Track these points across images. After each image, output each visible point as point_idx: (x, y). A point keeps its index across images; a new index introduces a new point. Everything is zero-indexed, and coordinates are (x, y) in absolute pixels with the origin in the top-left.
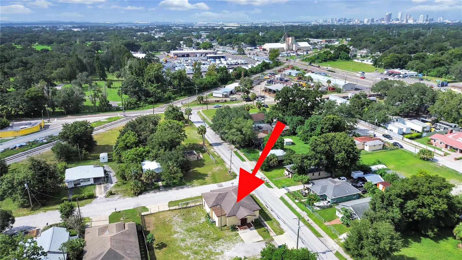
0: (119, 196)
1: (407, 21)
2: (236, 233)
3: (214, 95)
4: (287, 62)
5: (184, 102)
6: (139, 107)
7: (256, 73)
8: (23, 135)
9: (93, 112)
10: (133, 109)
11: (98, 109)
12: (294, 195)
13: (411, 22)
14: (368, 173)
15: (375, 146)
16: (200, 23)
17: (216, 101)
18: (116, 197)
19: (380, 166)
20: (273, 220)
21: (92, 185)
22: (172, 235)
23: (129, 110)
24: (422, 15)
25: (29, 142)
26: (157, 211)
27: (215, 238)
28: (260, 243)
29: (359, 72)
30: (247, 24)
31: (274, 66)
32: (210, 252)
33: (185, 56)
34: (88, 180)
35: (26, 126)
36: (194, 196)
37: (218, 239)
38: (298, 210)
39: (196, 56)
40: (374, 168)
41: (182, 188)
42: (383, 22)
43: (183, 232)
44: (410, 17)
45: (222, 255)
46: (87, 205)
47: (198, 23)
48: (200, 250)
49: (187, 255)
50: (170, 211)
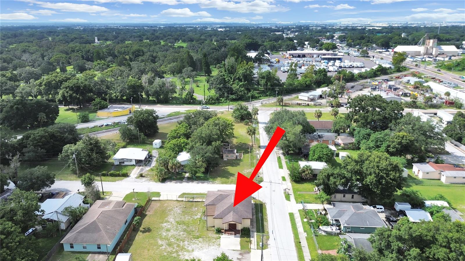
0: (147, 179)
2: (219, 236)
3: (300, 97)
4: (415, 67)
5: (264, 103)
6: (219, 103)
7: (366, 78)
8: (114, 117)
9: (179, 103)
10: (213, 104)
11: (184, 101)
12: (306, 213)
14: (418, 207)
15: (455, 178)
17: (297, 104)
18: (144, 179)
19: (440, 203)
20: (266, 233)
21: (134, 165)
22: (162, 223)
23: (210, 104)
25: (114, 123)
26: (166, 199)
27: (196, 236)
28: (235, 251)
30: (398, 24)
31: (394, 72)
32: (182, 247)
33: (301, 56)
34: (131, 160)
35: (119, 109)
37: (198, 238)
38: (300, 229)
39: (313, 57)
40: (428, 203)
43: (173, 223)
45: (190, 253)
46: (118, 181)
47: (342, 23)
48: (175, 243)
49: (161, 244)
50: (177, 201)
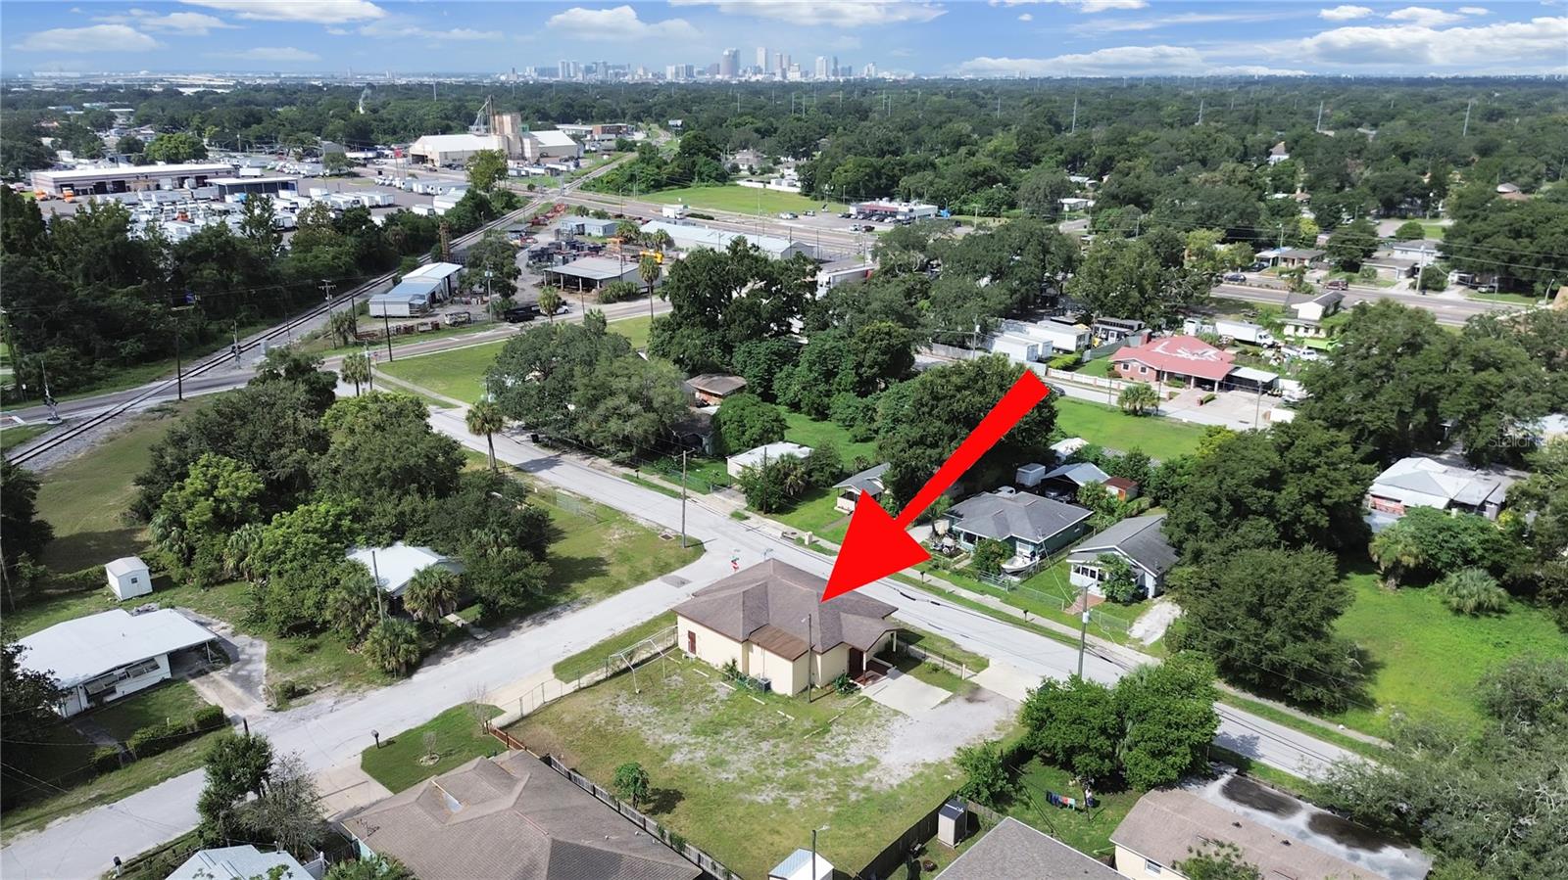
0: (330, 693)
1: (784, 76)
2: (862, 698)
3: (372, 310)
4: (531, 194)
13: (794, 76)
14: (1058, 464)
16: (46, 74)
17: (396, 330)
18: (325, 700)
21: (165, 683)
22: (664, 760)
24: (821, 58)
26: (537, 703)
27: (814, 729)
29: (782, 215)
31: (504, 207)
32: (834, 770)
33: (109, 187)
36: (619, 630)
37: (824, 729)
38: (968, 594)
39: (158, 187)
41: (554, 616)
42: (719, 77)
43: (693, 741)
44: (790, 65)
45: (879, 768)
48: (800, 775)
49: (774, 800)
50: (584, 693)
